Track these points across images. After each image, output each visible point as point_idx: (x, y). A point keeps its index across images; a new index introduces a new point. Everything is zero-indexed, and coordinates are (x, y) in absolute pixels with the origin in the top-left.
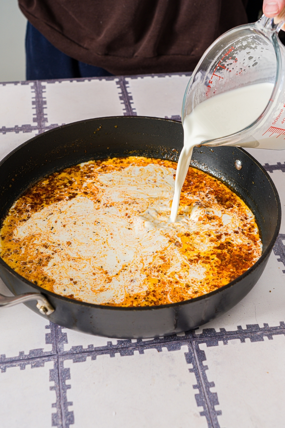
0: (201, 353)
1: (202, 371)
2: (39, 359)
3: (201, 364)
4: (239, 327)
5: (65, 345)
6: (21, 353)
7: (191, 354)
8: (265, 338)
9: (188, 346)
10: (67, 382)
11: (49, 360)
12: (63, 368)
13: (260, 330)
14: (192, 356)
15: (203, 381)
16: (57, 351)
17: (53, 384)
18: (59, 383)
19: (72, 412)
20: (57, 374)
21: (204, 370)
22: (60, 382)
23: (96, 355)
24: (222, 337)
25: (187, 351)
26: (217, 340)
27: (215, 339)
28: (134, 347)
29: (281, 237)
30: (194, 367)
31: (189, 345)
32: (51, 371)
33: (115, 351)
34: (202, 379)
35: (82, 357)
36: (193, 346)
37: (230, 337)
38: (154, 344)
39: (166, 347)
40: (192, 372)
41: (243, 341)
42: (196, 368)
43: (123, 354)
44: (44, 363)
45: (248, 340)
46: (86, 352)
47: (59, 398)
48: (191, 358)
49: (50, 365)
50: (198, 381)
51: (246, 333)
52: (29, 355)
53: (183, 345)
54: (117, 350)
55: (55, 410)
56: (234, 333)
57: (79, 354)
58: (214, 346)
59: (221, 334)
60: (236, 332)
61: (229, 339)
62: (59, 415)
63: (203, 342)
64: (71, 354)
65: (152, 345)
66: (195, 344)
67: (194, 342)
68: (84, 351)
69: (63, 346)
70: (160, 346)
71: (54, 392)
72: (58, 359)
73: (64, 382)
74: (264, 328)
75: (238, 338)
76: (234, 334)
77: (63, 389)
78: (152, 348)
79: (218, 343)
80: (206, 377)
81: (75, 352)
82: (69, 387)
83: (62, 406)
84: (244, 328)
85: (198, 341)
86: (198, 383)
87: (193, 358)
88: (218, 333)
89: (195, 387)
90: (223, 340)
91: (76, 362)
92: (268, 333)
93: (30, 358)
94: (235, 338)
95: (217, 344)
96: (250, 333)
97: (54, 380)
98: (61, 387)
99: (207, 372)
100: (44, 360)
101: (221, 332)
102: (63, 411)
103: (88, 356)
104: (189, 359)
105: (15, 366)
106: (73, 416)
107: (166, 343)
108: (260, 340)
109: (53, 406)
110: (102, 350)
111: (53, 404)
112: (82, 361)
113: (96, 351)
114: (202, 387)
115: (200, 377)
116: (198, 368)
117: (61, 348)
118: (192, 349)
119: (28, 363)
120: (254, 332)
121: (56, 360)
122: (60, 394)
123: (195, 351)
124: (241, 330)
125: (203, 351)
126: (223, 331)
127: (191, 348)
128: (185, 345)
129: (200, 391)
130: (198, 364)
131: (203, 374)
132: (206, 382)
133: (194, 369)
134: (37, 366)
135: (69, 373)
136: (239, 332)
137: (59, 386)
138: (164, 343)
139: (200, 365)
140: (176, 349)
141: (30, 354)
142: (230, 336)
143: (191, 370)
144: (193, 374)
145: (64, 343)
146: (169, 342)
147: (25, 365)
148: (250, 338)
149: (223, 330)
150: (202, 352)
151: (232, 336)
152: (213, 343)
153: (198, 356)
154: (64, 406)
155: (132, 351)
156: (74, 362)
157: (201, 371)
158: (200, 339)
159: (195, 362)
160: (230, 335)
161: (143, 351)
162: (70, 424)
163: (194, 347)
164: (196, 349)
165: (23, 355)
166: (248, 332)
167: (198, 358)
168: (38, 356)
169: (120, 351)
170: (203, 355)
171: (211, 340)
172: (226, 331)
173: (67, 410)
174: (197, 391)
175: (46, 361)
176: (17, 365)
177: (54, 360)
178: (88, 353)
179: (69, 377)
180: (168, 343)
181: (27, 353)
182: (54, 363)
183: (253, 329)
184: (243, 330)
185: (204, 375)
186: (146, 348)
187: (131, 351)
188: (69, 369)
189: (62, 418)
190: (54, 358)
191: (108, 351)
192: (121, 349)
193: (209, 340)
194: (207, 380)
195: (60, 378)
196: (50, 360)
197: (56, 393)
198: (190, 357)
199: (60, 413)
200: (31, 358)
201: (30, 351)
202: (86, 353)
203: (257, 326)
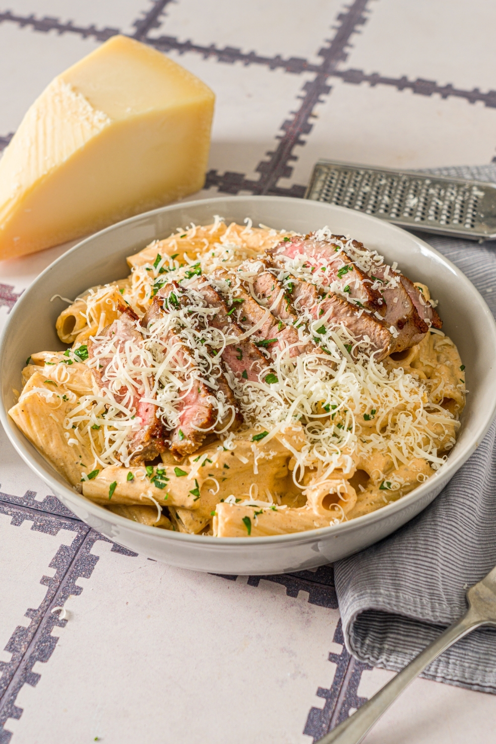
1: (357, 668)
2: (53, 519)
6: (30, 495)
10: (80, 582)
11: (71, 528)
12: (88, 552)
15: (344, 689)
17: (52, 573)
18: (64, 577)
19: (56, 640)
20: (70, 560)
21: (362, 670)
22: (67, 576)
30: (344, 654)
32: (63, 548)
34: (346, 683)
39: (309, 592)
40: (334, 662)
42: (347, 657)
44: (58, 529)
47: (46, 604)
49: (67, 537)
50: (335, 683)
52: (41, 503)
55: (27, 623)
62: (30, 635)
70: (299, 585)
71: (45, 589)
72: (88, 533)
73: (75, 580)
77: (64, 591)
78: (279, 583)
80: (358, 683)
82: (77, 591)
83: (44, 621)
86: (332, 687)
89: (321, 692)
91: (117, 551)
93: (39, 509)
97: (58, 568)
98: (63, 585)
99: (366, 674)
100: (61, 524)
102: (40, 630)
105: (6, 513)
106: (52, 648)
107: (315, 584)
109: (27, 614)
111: (30, 610)
112: (126, 555)
114: (335, 700)
115: (344, 677)
116: (350, 660)
119: (31, 518)
121: (84, 533)
122: (53, 598)
129: (328, 705)
131: (353, 675)
132: (350, 693)
133: (341, 658)
134: (42, 528)
135: (93, 566)
137: (61, 582)
138: (310, 583)
140: (328, 603)
141: (45, 501)
143: (333, 657)
144: (334, 666)
146: (322, 586)
147: (24, 517)
154: (48, 622)
156: (113, 550)
157: (354, 668)
162: (38, 659)
165: (30, 499)
168: (55, 512)
173: (49, 632)
174: (321, 703)
175: (65, 528)
176: (9, 513)
177: (80, 531)
179: (88, 573)
180: (318, 585)
181: (39, 498)
182: (78, 536)
185: (357, 677)
188: (97, 558)
189: (30, 643)
190: (81, 528)
194: (356, 690)
195: (70, 569)
196: (73, 530)
197: (48, 592)
199: (33, 631)
200: (42, 510)
201: (48, 497)
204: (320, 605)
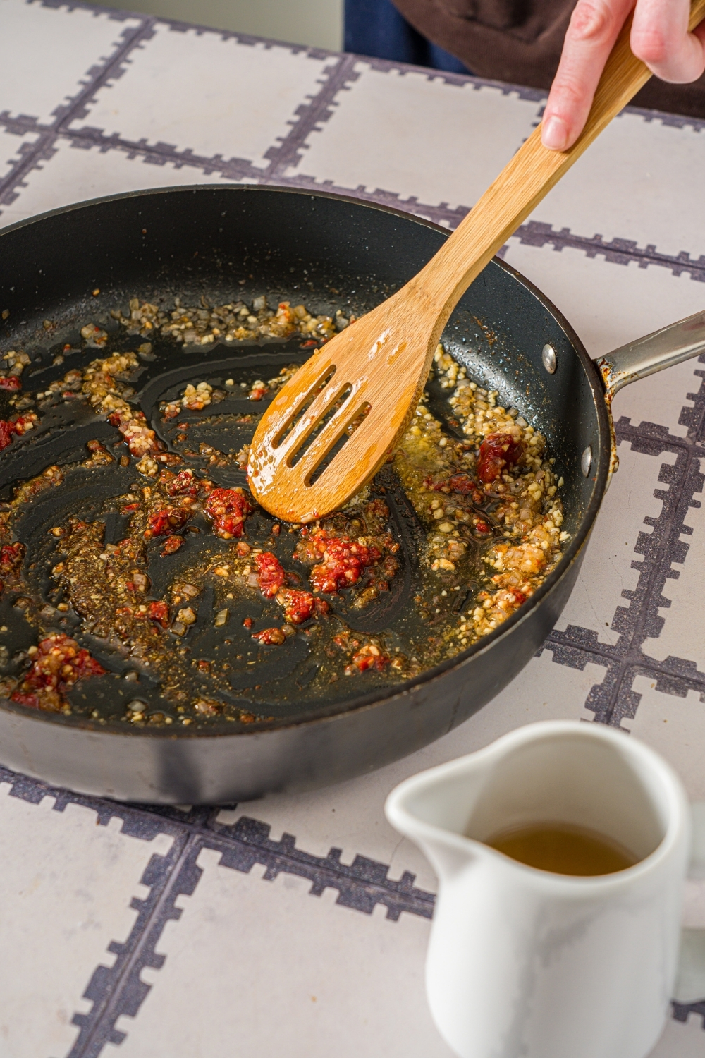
0: (193, 873)
1: (161, 917)
3: (172, 899)
4: (336, 853)
7: (168, 864)
8: (381, 910)
9: (175, 842)
13: (383, 882)
14: (166, 868)
15: (142, 943)
21: (167, 919)
24: (273, 858)
25: (164, 852)
26: (255, 858)
27: (251, 854)
29: (642, 665)
30: (149, 900)
31: (180, 838)
33: (6, 777)
34: (145, 935)
36: (188, 846)
37: (291, 867)
39: (123, 819)
40: (136, 908)
41: (317, 891)
42: (152, 904)
43: (17, 790)
45: (331, 894)
48: (160, 874)
50: (133, 935)
51: (340, 875)
53: (166, 833)
54: (13, 776)
56: (310, 860)
58: (238, 869)
59: (277, 850)
60: (319, 860)
61: (284, 870)
63: (216, 848)
66: (196, 844)
67: (197, 837)
70: (113, 812)
74: (397, 883)
75: (311, 877)
76: (309, 864)
78: (91, 808)
79: (250, 866)
80: (159, 936)
84: (347, 859)
85: (209, 839)
86: (128, 940)
87: (164, 874)
88: (271, 842)
89: (113, 947)
90: (270, 867)
92: (397, 900)
94: (303, 874)
95: (246, 870)
96: (349, 880)
99: (170, 925)
101: (282, 843)
104: (154, 874)
108: (361, 909)
114: (128, 956)
115: (145, 928)
116: (155, 906)
118: (178, 853)
120: (363, 881)
123: (182, 860)
124: (334, 862)
125: (201, 871)
126: (287, 844)
127: (178, 849)
128: (170, 835)
129: (118, 963)
130: (164, 897)
131: (156, 926)
132: (147, 949)
133: (145, 904)
136: (325, 864)
139: (167, 900)
140: (142, 834)
142: (295, 862)
143: (135, 903)
144: (135, 914)
148: (341, 891)
149: (289, 840)
150: (197, 872)
151: (300, 865)
152: (240, 861)
153: (179, 876)
155: (43, 794)
157: (158, 917)
158: (216, 838)
159: (161, 887)
160: (297, 860)
161: (66, 805)
163: (187, 850)
164: (187, 858)
166: (347, 876)
167: (177, 880)
169: (18, 781)
170: (193, 880)
171: (241, 852)
172: (293, 847)
174: (110, 960)
183: (365, 872)
184: (338, 863)
185: (159, 928)
186: (76, 804)
187: (39, 793)
192: (21, 779)
193: (235, 850)
194: (154, 945)
198: (159, 868)
203: (384, 869)
204: (133, 836)
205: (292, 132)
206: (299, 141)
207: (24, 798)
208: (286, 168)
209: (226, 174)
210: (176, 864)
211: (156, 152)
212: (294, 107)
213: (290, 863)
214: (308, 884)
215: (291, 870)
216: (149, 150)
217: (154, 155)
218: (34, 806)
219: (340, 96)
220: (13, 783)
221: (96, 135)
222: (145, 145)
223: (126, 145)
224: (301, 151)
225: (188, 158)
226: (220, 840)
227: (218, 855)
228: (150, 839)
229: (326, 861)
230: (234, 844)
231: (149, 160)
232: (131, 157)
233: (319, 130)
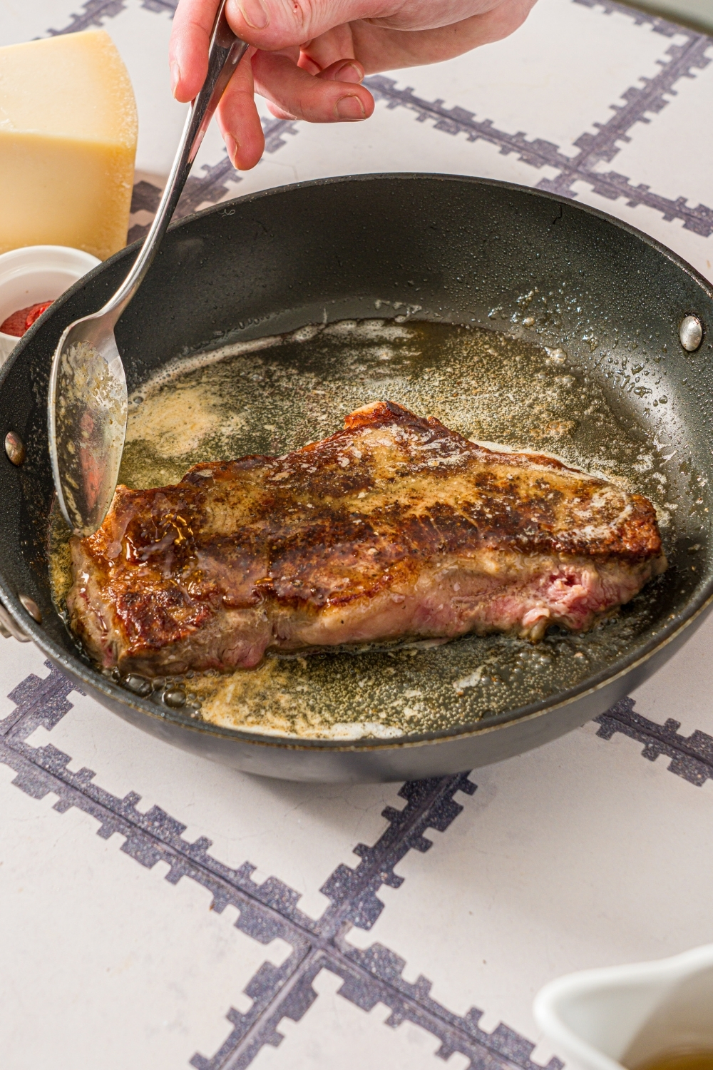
0: (306, 996)
1: (258, 1038)
3: (274, 1021)
4: (476, 1014)
5: (41, 728)
7: (279, 977)
9: (293, 953)
13: (524, 1062)
14: (276, 982)
15: (230, 1063)
16: (11, 728)
21: (263, 1043)
23: (73, 804)
24: (401, 1002)
25: (278, 962)
26: (381, 996)
27: (377, 990)
28: (172, 851)
30: (249, 1015)
31: (300, 950)
33: (122, 827)
34: (236, 1055)
35: (44, 784)
36: (306, 961)
37: (419, 1018)
38: (222, 882)
39: (241, 910)
40: (232, 1021)
41: (444, 1053)
42: (252, 1020)
43: (131, 845)
45: (460, 1061)
46: (61, 779)
48: (267, 988)
50: (221, 1052)
51: (475, 1041)
53: (285, 940)
54: (129, 827)
56: (443, 1015)
57: (44, 773)
58: (358, 1004)
59: (407, 993)
60: (455, 1018)
61: (411, 1019)
63: (339, 972)
64: (30, 760)
65: (217, 879)
66: (318, 961)
67: (320, 953)
68: (61, 774)
69: (35, 729)
70: (231, 897)
75: (441, 1036)
76: (443, 1019)
78: (207, 887)
79: (373, 1005)
81: (41, 762)
84: (487, 1025)
85: (332, 959)
86: (215, 1057)
87: (272, 988)
88: (403, 982)
89: (197, 1061)
90: (396, 1011)
91: (20, 786)
94: (433, 1029)
95: (367, 1007)
96: (485, 1050)
99: (266, 1050)
101: (416, 986)
103: (58, 792)
104: (259, 987)
107: (253, 902)
110: (98, 803)
112: (31, 795)
113: (84, 793)
115: (236, 1047)
116: (253, 1024)
117: (25, 729)
118: (294, 967)
120: (501, 1055)
123: (296, 977)
124: (471, 1025)
125: (315, 995)
126: (421, 989)
127: (295, 962)
128: (290, 943)
130: (267, 1016)
131: (250, 1048)
133: (244, 1019)
136: (460, 1024)
138: (245, 899)
139: (269, 1021)
140: (258, 934)
142: (426, 1013)
143: (233, 1015)
144: (230, 1027)
145: (43, 724)
148: (472, 1060)
149: (424, 984)
150: (310, 995)
151: (431, 1017)
152: (363, 996)
153: (290, 995)
155: (158, 857)
156: (15, 783)
157: (255, 1038)
158: (341, 961)
159: (266, 1003)
160: (429, 1010)
161: (181, 876)
163: (306, 966)
164: (303, 977)
166: (484, 1045)
167: (285, 1000)
169: (134, 834)
170: (304, 1004)
171: (365, 985)
172: (426, 994)
178: (63, 785)
180: (256, 904)
183: (506, 1045)
184: (476, 1026)
185: (253, 1052)
186: (193, 877)
187: (154, 855)
191: (109, 813)
192: (139, 832)
193: (360, 981)
198: (268, 980)
202: (59, 782)
203: (529, 1047)
204: (247, 934)
205: (614, 118)
206: (620, 132)
207: (136, 858)
208: (598, 161)
209: (525, 157)
210: (288, 979)
211: (451, 118)
212: (623, 89)
213: (420, 1012)
214: (436, 1043)
215: (419, 1021)
216: (443, 113)
217: (448, 120)
218: (145, 870)
219: (681, 84)
220: (128, 837)
221: (387, 86)
222: (439, 107)
223: (418, 103)
224: (619, 144)
225: (485, 131)
226: (345, 964)
227: (338, 982)
228: (265, 942)
229: (463, 1022)
230: (359, 973)
231: (440, 126)
232: (421, 119)
233: (647, 121)
